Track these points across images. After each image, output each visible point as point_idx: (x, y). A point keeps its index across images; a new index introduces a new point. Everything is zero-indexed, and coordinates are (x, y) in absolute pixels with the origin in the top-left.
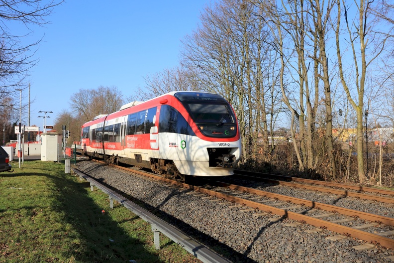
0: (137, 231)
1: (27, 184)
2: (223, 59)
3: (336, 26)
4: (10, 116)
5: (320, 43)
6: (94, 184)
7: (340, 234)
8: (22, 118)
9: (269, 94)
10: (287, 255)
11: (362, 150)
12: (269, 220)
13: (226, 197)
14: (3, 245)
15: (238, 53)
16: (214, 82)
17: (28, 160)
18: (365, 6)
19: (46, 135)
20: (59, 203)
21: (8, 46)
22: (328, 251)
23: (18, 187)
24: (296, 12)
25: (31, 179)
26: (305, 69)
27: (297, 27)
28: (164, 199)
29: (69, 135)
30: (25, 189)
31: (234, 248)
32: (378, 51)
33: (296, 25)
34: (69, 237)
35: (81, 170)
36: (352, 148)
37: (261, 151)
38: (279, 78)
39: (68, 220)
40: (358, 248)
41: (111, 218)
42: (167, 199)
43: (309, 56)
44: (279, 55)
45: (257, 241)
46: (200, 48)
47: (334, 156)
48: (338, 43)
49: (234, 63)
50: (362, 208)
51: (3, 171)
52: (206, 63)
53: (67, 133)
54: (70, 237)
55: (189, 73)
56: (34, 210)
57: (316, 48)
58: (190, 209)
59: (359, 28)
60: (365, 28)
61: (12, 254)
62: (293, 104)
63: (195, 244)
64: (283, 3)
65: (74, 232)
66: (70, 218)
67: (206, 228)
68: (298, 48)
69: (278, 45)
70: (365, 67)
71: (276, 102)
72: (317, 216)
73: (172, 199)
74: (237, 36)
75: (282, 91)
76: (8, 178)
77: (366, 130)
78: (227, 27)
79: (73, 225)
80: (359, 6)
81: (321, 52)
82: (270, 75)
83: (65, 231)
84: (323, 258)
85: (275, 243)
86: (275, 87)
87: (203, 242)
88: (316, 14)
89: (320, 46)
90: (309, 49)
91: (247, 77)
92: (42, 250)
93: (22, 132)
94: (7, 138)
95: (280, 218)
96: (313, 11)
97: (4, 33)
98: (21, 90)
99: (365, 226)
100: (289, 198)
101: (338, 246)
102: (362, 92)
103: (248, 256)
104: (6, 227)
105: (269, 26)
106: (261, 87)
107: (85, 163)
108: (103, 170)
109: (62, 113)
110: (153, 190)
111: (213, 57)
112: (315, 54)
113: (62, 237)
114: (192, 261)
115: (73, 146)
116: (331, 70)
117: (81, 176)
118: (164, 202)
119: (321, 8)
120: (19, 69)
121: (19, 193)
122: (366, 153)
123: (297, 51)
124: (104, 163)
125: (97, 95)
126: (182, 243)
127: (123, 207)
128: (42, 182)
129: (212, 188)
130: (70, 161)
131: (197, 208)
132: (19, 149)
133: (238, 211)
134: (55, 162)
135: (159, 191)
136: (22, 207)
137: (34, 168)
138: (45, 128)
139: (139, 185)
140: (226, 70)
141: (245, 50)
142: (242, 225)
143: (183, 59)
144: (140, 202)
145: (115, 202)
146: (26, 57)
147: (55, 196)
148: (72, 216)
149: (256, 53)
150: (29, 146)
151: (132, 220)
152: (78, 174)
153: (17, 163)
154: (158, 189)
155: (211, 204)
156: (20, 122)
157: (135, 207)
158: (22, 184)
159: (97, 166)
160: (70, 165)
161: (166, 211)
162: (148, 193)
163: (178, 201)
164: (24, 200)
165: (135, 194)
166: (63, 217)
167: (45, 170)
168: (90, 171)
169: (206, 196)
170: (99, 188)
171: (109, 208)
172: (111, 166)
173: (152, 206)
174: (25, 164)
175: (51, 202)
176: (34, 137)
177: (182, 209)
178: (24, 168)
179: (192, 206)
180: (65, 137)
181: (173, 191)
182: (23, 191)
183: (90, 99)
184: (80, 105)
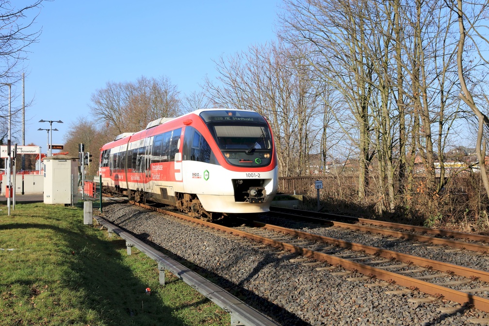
1: (21, 242)
2: (353, 27)
6: (132, 243)
8: (12, 131)
9: (435, 86)
12: (438, 310)
13: (359, 269)
15: (381, 14)
16: (337, 68)
17: (22, 203)
19: (51, 160)
20: (75, 275)
23: (7, 247)
25: (28, 233)
28: (252, 270)
29: (90, 161)
30: (18, 251)
35: (111, 220)
37: (421, 189)
38: (455, 58)
39: (91, 303)
41: (161, 302)
42: (256, 270)
44: (455, 16)
46: (313, 9)
49: (373, 34)
52: (322, 34)
53: (87, 158)
55: (292, 52)
56: (34, 285)
58: (296, 288)
62: (481, 104)
66: (93, 300)
67: (325, 321)
71: (448, 101)
73: (266, 270)
75: (461, 81)
79: (99, 311)
82: (438, 53)
86: (447, 74)
91: (395, 57)
95: (459, 307)
98: (10, 85)
100: (474, 271)
106: (421, 74)
107: (116, 207)
108: (147, 219)
109: (78, 124)
110: (232, 255)
111: (334, 23)
115: (97, 180)
117: (110, 230)
118: (251, 276)
121: (9, 258)
124: (148, 207)
125: (136, 93)
127: (182, 283)
128: (46, 240)
129: (334, 251)
130: (93, 204)
131: (309, 286)
132: (8, 184)
133: (381, 294)
134: (68, 206)
135: (243, 256)
136: (14, 281)
137: (33, 216)
138: (50, 148)
139: (208, 246)
140: (358, 46)
141: (393, 9)
142: (389, 319)
143: (282, 28)
144: (211, 274)
145: (168, 274)
146: (20, 27)
147: (67, 263)
148: (96, 298)
149: (413, 13)
150: (23, 178)
151: (198, 306)
152: (106, 226)
153: (4, 207)
154: (240, 253)
155: (333, 279)
156: (9, 139)
157: (202, 283)
158: (13, 242)
159: (137, 213)
160: (91, 211)
161: (254, 290)
162: (225, 259)
163: (275, 273)
164: (17, 269)
165: (201, 261)
166: (82, 299)
167: (50, 218)
168: (125, 220)
169: (324, 265)
170: (141, 250)
171: (159, 284)
172: (160, 212)
173: (231, 282)
174: (17, 210)
175: (61, 273)
176: (31, 164)
177: (283, 288)
178: (16, 215)
179: (301, 283)
180: (83, 163)
181: (267, 256)
182: (16, 254)
183: (123, 100)
184: (107, 109)
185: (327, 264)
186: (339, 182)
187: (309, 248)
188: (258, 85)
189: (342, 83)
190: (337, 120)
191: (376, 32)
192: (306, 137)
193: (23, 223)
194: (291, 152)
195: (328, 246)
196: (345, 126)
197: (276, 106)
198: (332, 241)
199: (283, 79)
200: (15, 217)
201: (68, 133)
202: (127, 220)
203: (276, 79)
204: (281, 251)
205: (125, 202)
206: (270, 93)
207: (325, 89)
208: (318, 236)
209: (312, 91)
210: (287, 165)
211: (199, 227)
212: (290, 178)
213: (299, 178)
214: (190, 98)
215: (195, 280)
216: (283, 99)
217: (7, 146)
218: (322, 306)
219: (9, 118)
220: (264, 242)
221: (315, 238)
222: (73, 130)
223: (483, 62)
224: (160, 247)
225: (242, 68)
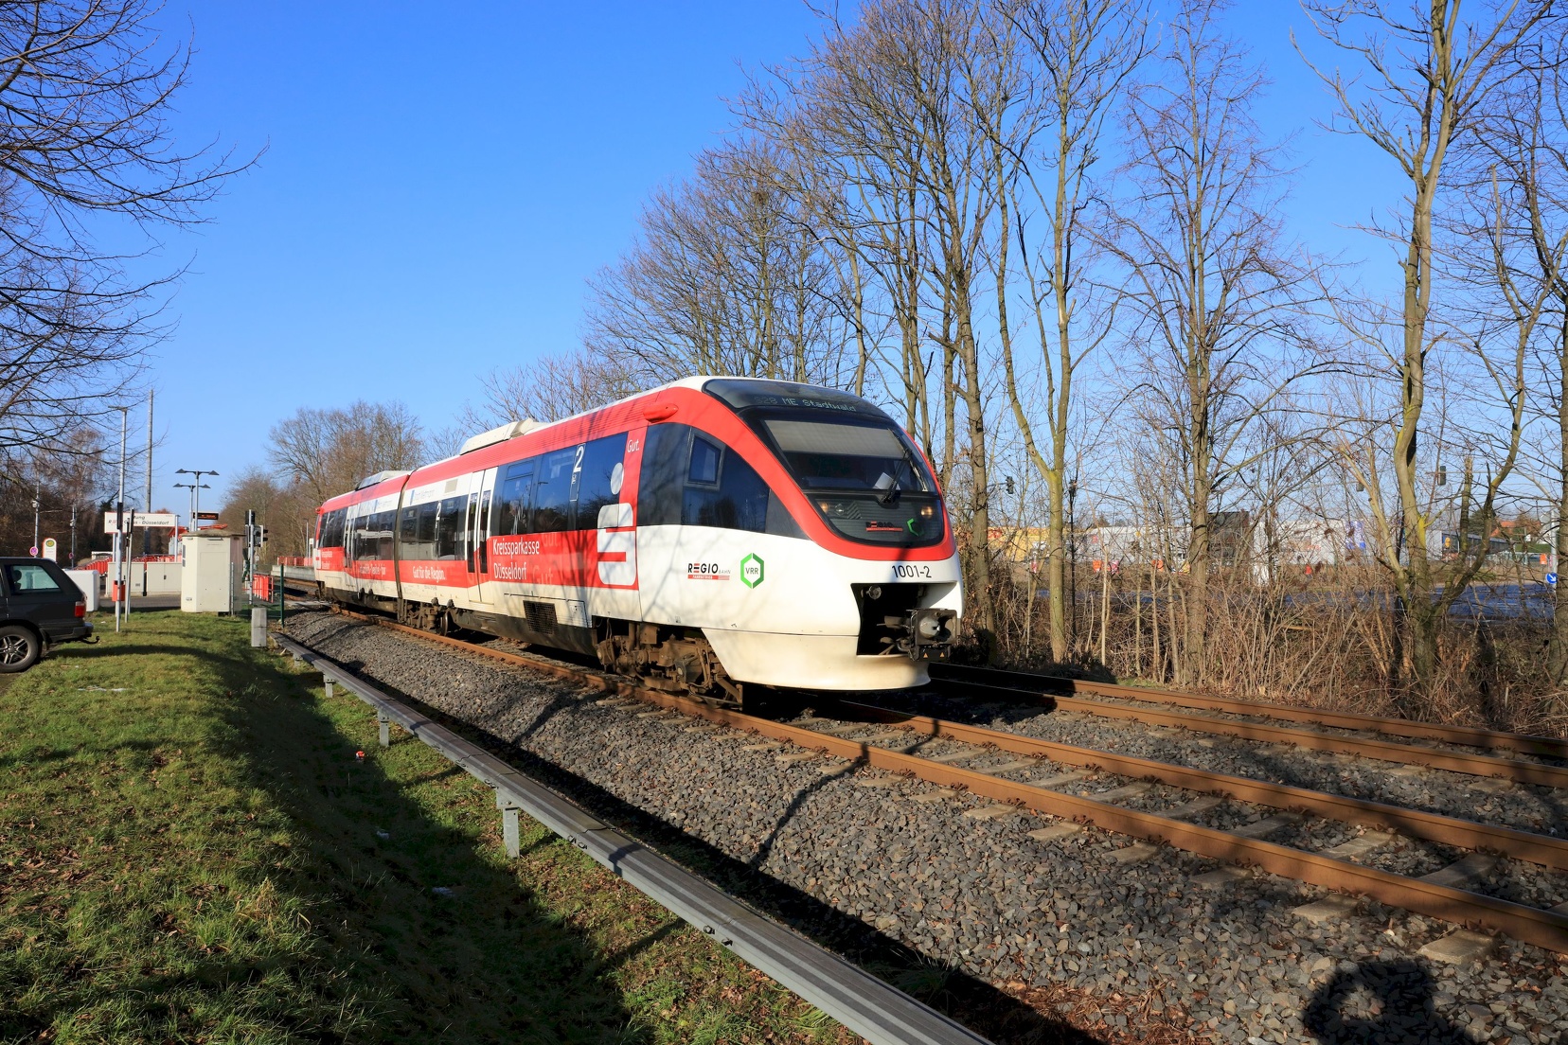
0: (457, 807)
1: (137, 676)
2: (704, 335)
3: (997, 261)
4: (90, 481)
5: (959, 306)
6: (334, 678)
7: (1000, 802)
8: (128, 487)
10: (864, 862)
11: (1060, 583)
12: (818, 770)
14: (64, 851)
15: (745, 319)
17: (143, 610)
18: (1067, 215)
19: (196, 538)
20: (231, 732)
21: (87, 284)
22: (967, 847)
23: (112, 686)
24: (898, 218)
25: (151, 663)
26: (920, 369)
27: (899, 259)
28: (535, 719)
29: (265, 539)
30: (131, 693)
31: (725, 848)
32: (1100, 330)
33: (896, 251)
34: (258, 826)
35: (299, 639)
36: (1039, 578)
39: (257, 777)
40: (1041, 835)
41: (382, 773)
42: (542, 720)
43: (930, 336)
44: (852, 330)
45: (784, 828)
46: (641, 304)
47: (992, 598)
48: (1002, 305)
50: (1057, 734)
51: (68, 641)
52: (655, 344)
53: (258, 534)
54: (262, 827)
55: (608, 368)
56: (158, 750)
57: (948, 315)
58: (604, 746)
59: (1054, 271)
60: (1067, 271)
61: (90, 877)
63: (616, 840)
64: (863, 195)
65: (274, 813)
66: (262, 774)
67: (649, 795)
68: (902, 314)
69: (850, 303)
70: (1068, 370)
72: (944, 758)
73: (557, 718)
74: (741, 273)
76: (81, 660)
77: (1070, 532)
78: (714, 249)
79: (272, 792)
80: (1053, 216)
81: (961, 325)
83: (247, 810)
84: (953, 866)
85: (833, 831)
87: (639, 833)
88: (947, 227)
89: (959, 311)
90: (931, 319)
92: (179, 864)
93: (125, 530)
94: (80, 547)
95: (848, 764)
96: (941, 221)
97: (77, 246)
98: (125, 410)
99: (1061, 778)
101: (993, 832)
102: (1061, 432)
103: (761, 869)
104: (74, 801)
105: (826, 251)
107: (309, 617)
108: (360, 637)
109: (245, 476)
110: (502, 695)
111: (674, 328)
112: (946, 331)
113: (239, 827)
114: (608, 886)
115: (276, 571)
116: (986, 373)
118: (533, 728)
119: (960, 214)
120: (119, 348)
121: (114, 704)
122: (1070, 591)
123: (900, 321)
124: (364, 617)
125: (346, 427)
126: (580, 839)
127: (418, 743)
128: (181, 673)
130: (268, 612)
131: (625, 742)
132: (117, 579)
133: (737, 750)
134: (223, 616)
135: (520, 697)
136: (121, 743)
137: (160, 633)
138: (194, 517)
139: (464, 681)
140: (710, 365)
141: (764, 312)
142: (746, 787)
143: (592, 333)
144: (466, 727)
145: (394, 728)
146: (141, 315)
147: (219, 711)
148: (268, 769)
149: (793, 321)
150: (145, 569)
151: (443, 778)
152: (290, 649)
153: (109, 618)
154: (517, 692)
155: (663, 730)
156: (122, 501)
157: (449, 741)
158: (123, 677)
159: (344, 627)
160: (265, 625)
161: (538, 751)
162: (490, 703)
163: (571, 723)
164: (128, 723)
165: (451, 706)
166: (241, 773)
167: (191, 637)
168: (323, 640)
169: (650, 709)
170: (350, 688)
171: (378, 744)
172: (384, 627)
173: (501, 740)
174: (132, 622)
176: (161, 545)
177: (584, 746)
178: (130, 631)
179: (613, 738)
180: (251, 543)
181: (560, 696)
182: (127, 698)
183: (326, 438)
184: (297, 454)
185: (655, 707)
191: (738, 346)
193: (142, 644)
200: (128, 634)
202: (327, 639)
205: (325, 609)
211: (449, 650)
215: (438, 738)
218: (646, 773)
219: (122, 465)
223: (891, 399)
224: (382, 684)
225: (526, 390)
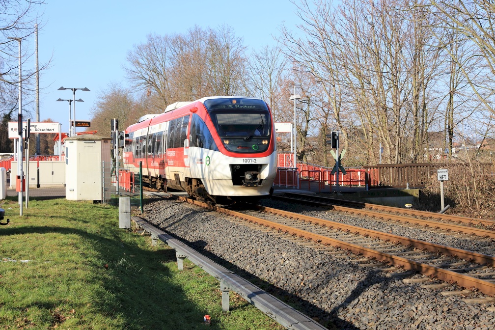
1: (38, 250)
6: (184, 254)
8: (23, 103)
17: (38, 199)
19: (75, 142)
20: (110, 296)
23: (20, 258)
25: (47, 240)
28: (349, 293)
30: (35, 264)
35: (155, 222)
42: (356, 294)
53: (122, 138)
56: (57, 310)
58: (412, 320)
73: (369, 293)
98: (20, 40)
107: (162, 205)
108: (203, 221)
109: (109, 92)
110: (321, 271)
117: (154, 236)
118: (349, 301)
121: (23, 272)
124: (205, 205)
125: (186, 49)
127: (253, 309)
128: (70, 248)
129: (466, 269)
130: (131, 200)
131: (432, 316)
132: (20, 174)
134: (97, 203)
135: (336, 273)
136: (30, 303)
137: (52, 217)
138: (72, 125)
139: (288, 259)
144: (292, 297)
145: (233, 296)
147: (99, 279)
150: (38, 166)
152: (148, 230)
153: (14, 205)
154: (333, 269)
155: (466, 308)
156: (20, 113)
157: (281, 309)
158: (28, 251)
159: (189, 212)
160: (129, 210)
161: (353, 321)
162: (311, 278)
163: (383, 298)
164: (34, 288)
165: (278, 280)
167: (75, 220)
168: (174, 223)
169: (453, 288)
170: (197, 263)
171: (221, 310)
172: (221, 212)
173: (321, 310)
174: (31, 208)
175: (91, 294)
176: (48, 147)
177: (394, 318)
178: (30, 215)
179: (420, 313)
180: (117, 145)
181: (370, 274)
182: (32, 267)
183: (171, 58)
184: (148, 72)
185: (456, 286)
186: (472, 171)
187: (430, 264)
188: (356, 35)
189: (478, 30)
190: (470, 82)
192: (425, 107)
193: (39, 225)
194: (401, 130)
195: (457, 261)
196: (481, 91)
197: (382, 65)
198: (464, 255)
199: (391, 26)
200: (29, 217)
201: (96, 105)
202: (176, 222)
203: (382, 26)
204: (390, 267)
205: (174, 198)
206: (373, 46)
207: (452, 39)
208: (443, 246)
209: (433, 42)
210: (397, 147)
212: (400, 165)
213: (414, 165)
214: (261, 55)
215: (271, 306)
216: (391, 55)
217: (17, 123)
219: (19, 84)
220: (366, 254)
221: (439, 249)
222: (102, 101)
224: (222, 259)
